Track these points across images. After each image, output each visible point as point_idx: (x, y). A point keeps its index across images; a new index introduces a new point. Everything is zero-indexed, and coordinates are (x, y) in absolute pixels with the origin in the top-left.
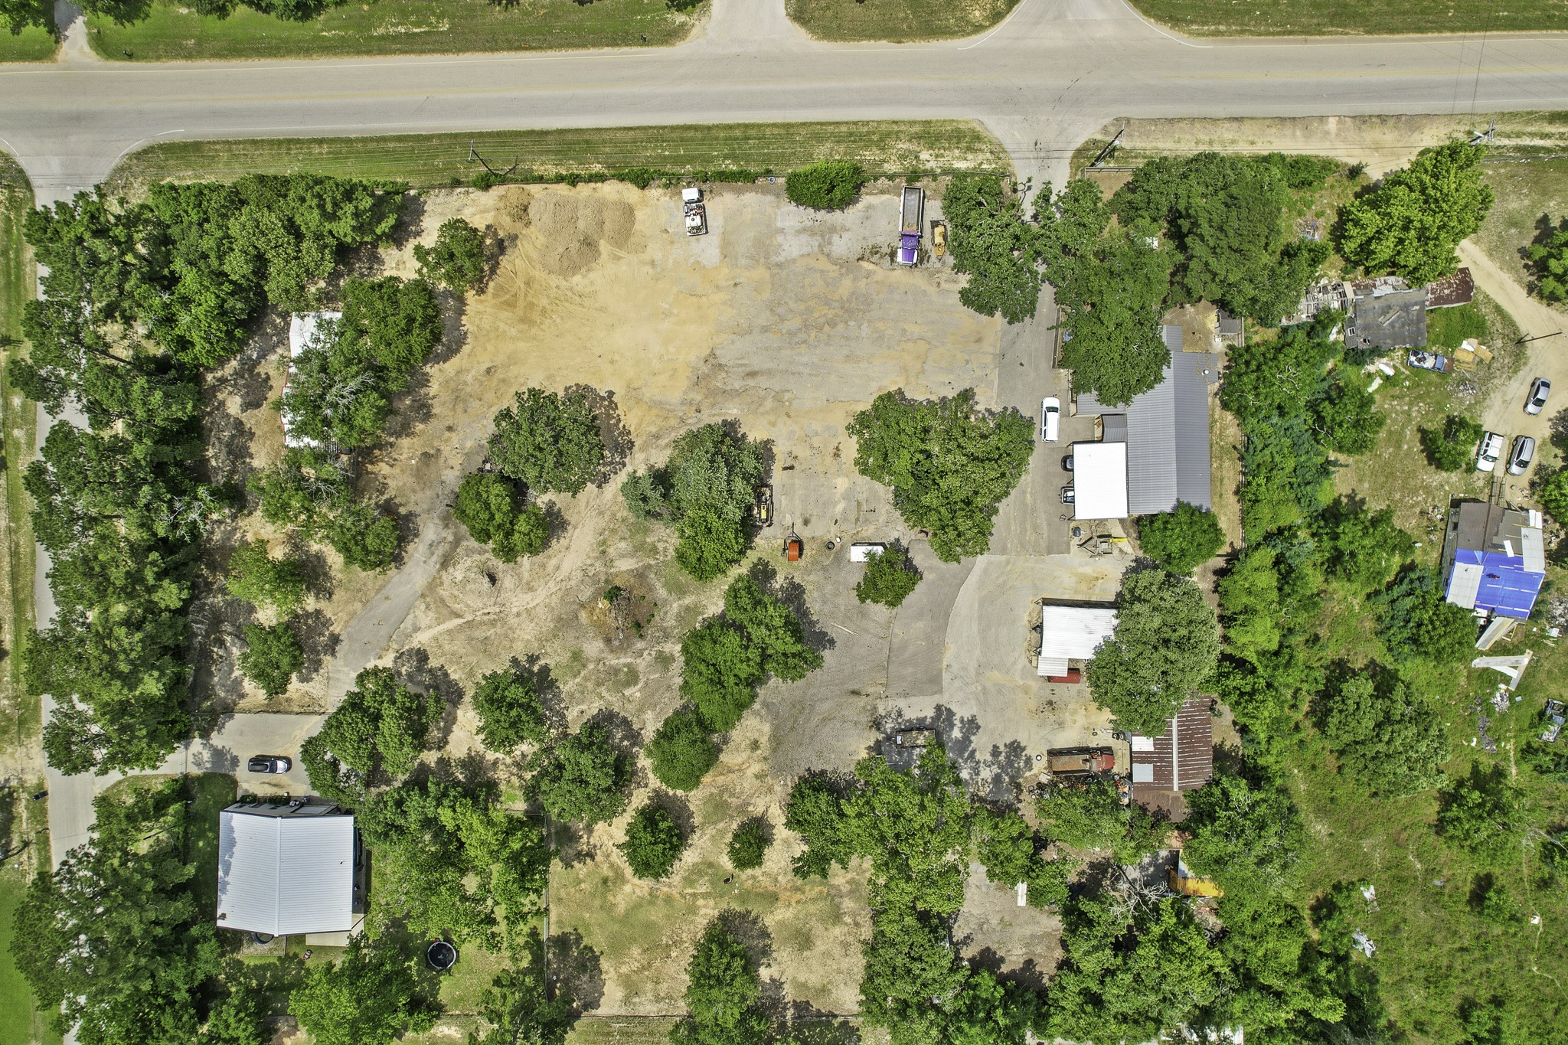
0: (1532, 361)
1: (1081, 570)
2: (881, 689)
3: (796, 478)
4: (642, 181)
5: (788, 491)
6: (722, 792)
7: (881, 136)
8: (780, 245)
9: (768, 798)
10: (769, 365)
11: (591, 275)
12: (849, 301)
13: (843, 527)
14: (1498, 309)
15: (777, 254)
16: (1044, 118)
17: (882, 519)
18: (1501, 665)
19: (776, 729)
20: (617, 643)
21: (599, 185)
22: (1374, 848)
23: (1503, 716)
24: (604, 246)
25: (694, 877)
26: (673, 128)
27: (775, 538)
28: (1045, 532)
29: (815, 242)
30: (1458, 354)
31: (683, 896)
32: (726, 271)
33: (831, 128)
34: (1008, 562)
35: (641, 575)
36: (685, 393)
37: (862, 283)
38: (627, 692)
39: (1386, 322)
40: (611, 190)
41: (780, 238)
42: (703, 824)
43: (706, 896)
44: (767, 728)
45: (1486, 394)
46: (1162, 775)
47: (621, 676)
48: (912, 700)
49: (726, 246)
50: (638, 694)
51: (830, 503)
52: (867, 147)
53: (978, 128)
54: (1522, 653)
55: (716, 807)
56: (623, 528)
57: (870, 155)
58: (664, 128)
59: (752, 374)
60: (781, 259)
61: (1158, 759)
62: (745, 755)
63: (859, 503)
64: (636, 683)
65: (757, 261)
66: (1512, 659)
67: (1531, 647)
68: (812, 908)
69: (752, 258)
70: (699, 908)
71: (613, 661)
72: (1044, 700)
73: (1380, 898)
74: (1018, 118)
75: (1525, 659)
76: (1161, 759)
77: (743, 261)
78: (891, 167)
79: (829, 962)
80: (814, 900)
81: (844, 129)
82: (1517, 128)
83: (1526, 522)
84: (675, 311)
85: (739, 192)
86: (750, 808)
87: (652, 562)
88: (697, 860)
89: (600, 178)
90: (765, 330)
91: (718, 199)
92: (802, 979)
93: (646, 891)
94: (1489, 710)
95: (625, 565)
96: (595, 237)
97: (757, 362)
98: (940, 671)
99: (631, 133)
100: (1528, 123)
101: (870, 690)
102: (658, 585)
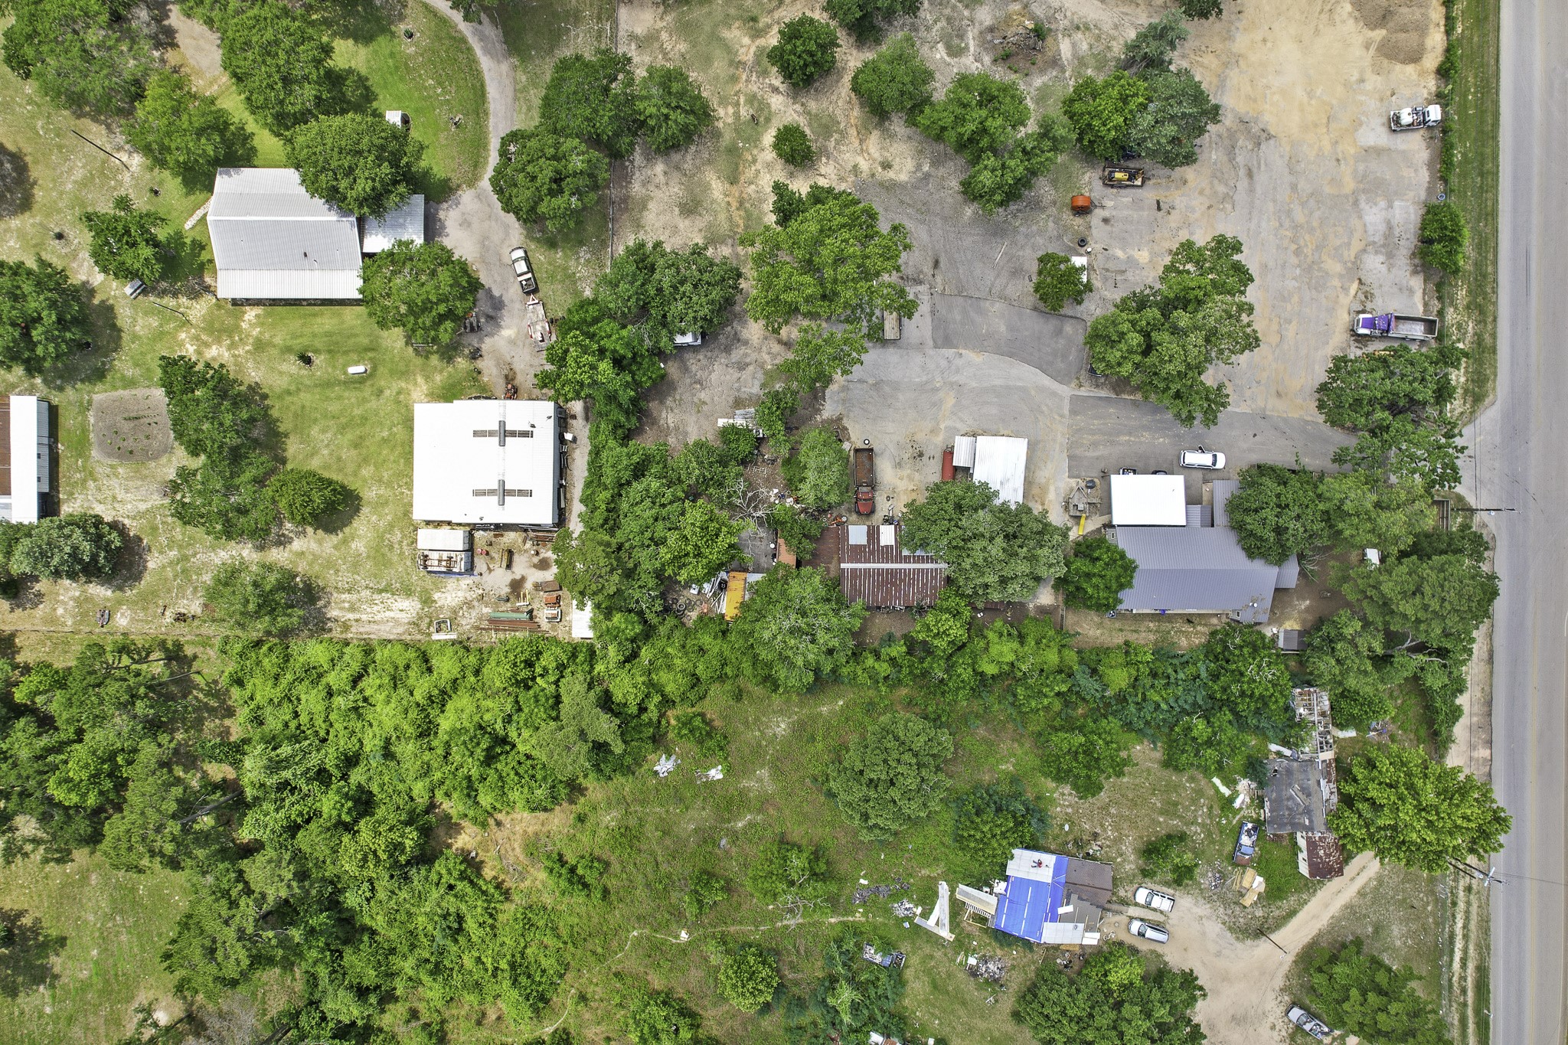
0: (1239, 945)
1: (1052, 488)
2: (939, 288)
3: (1148, 213)
4: (1444, 72)
5: (1137, 203)
6: (841, 132)
7: (1482, 306)
8: (1376, 204)
9: (833, 176)
10: (1259, 190)
11: (1351, 21)
12: (1320, 269)
13: (1099, 256)
14: (1292, 913)
15: (1368, 201)
16: (1497, 465)
17: (1107, 294)
18: (941, 909)
19: (902, 186)
20: (989, 38)
21: (1442, 29)
22: (760, 780)
23: (888, 911)
24: (1379, 34)
25: (756, 104)
26: (1496, 103)
27: (1091, 191)
28: (1090, 454)
29: (1378, 238)
30: (1250, 872)
31: (737, 93)
32: (1352, 151)
33: (1491, 256)
34: (1062, 416)
35: (1055, 62)
36: (1233, 110)
37: (1336, 282)
38: (940, 46)
39: (1294, 791)
40: (1436, 40)
41: (1383, 204)
42: (809, 113)
43: (737, 115)
44: (903, 177)
45: (1209, 900)
46: (858, 553)
47: (956, 41)
48: (928, 319)
49: (1377, 152)
50: (938, 56)
51: (1124, 244)
52: (1469, 291)
53: (1487, 401)
54: (951, 931)
55: (826, 127)
56: (1101, 48)
57: (1461, 294)
58: (1497, 94)
59: (1250, 174)
60: (1363, 205)
61: (872, 548)
62: (876, 155)
63: (1124, 272)
64: (949, 55)
65: (1361, 182)
66: (947, 921)
67: (957, 939)
68: (722, 217)
69: (1364, 176)
70: (725, 108)
71: (971, 35)
72: (924, 449)
73: (711, 785)
74: (1498, 440)
75: (945, 933)
76: (872, 553)
77: (1361, 167)
78: (1451, 316)
79: (667, 233)
80: (730, 219)
81: (1490, 269)
82: (1473, 936)
83: (1089, 928)
84: (1313, 102)
85: (1430, 165)
86: (824, 160)
87: (1067, 74)
88: (774, 107)
89: (1449, 30)
90: (1294, 187)
91: (1423, 145)
92: (651, 205)
93: (744, 58)
94: (896, 897)
95: (1065, 48)
96: (1391, 24)
97: (1261, 178)
98: (956, 347)
99: (1492, 62)
100: (1478, 946)
101: (939, 279)
102: (1045, 78)
